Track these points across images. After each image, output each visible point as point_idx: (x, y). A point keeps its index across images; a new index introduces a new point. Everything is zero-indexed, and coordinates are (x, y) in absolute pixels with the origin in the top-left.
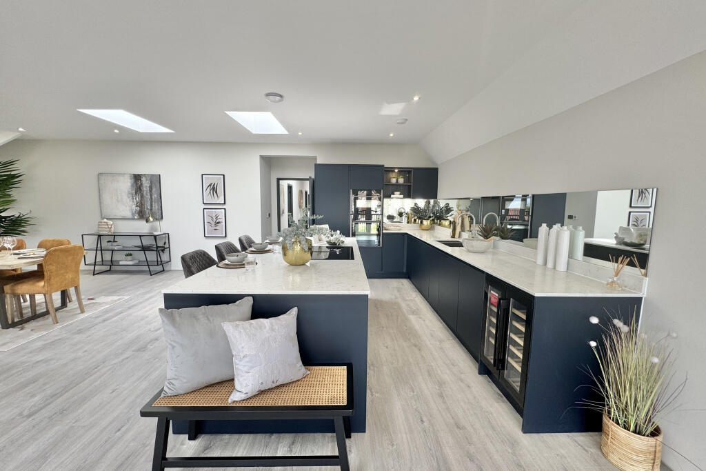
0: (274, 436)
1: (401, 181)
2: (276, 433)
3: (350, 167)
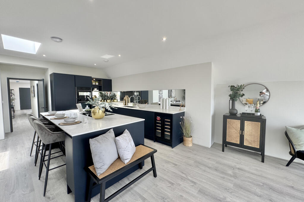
0: (120, 182)
1: (97, 84)
2: (119, 180)
3: (75, 76)
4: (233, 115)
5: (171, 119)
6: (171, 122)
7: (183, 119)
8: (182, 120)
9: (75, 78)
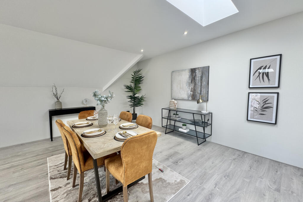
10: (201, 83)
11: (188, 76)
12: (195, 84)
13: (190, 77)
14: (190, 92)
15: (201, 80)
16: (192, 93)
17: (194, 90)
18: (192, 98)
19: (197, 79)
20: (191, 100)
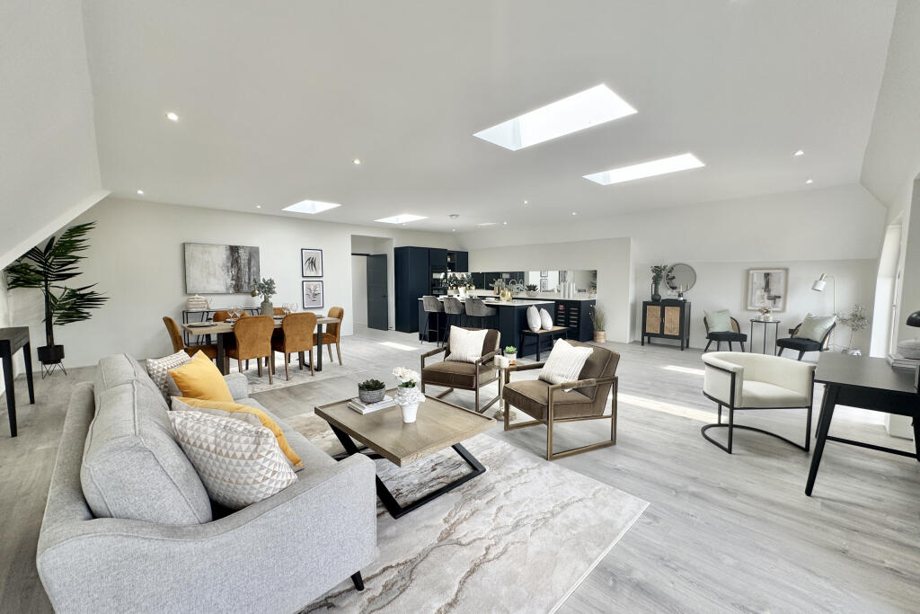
3: (429, 250)
4: (656, 301)
5: (579, 308)
6: (579, 311)
7: (593, 308)
8: (593, 310)
9: (429, 252)
10: (249, 269)
11: (225, 256)
12: (239, 269)
13: (228, 258)
14: (229, 282)
15: (249, 264)
16: (234, 282)
17: (237, 279)
18: (235, 289)
19: (243, 262)
20: (233, 293)
